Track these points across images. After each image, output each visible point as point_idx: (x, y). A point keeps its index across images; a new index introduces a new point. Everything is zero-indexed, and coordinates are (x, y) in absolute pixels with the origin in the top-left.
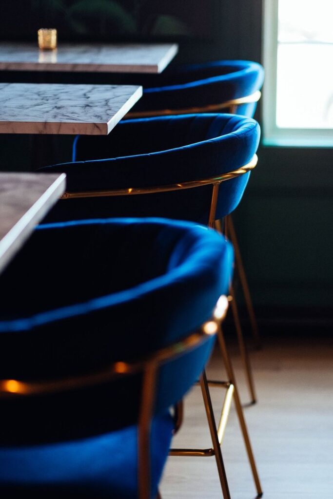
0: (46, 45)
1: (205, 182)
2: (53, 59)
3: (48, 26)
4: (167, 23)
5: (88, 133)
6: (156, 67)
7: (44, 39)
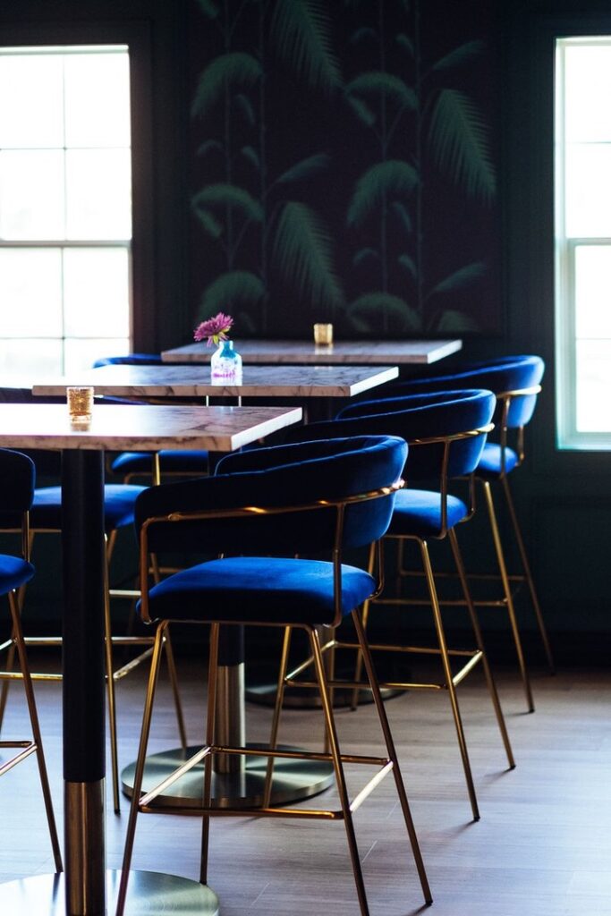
0: (323, 340)
1: (440, 439)
2: (329, 351)
3: (324, 321)
4: (453, 319)
5: (335, 395)
6: (426, 357)
7: (320, 334)
